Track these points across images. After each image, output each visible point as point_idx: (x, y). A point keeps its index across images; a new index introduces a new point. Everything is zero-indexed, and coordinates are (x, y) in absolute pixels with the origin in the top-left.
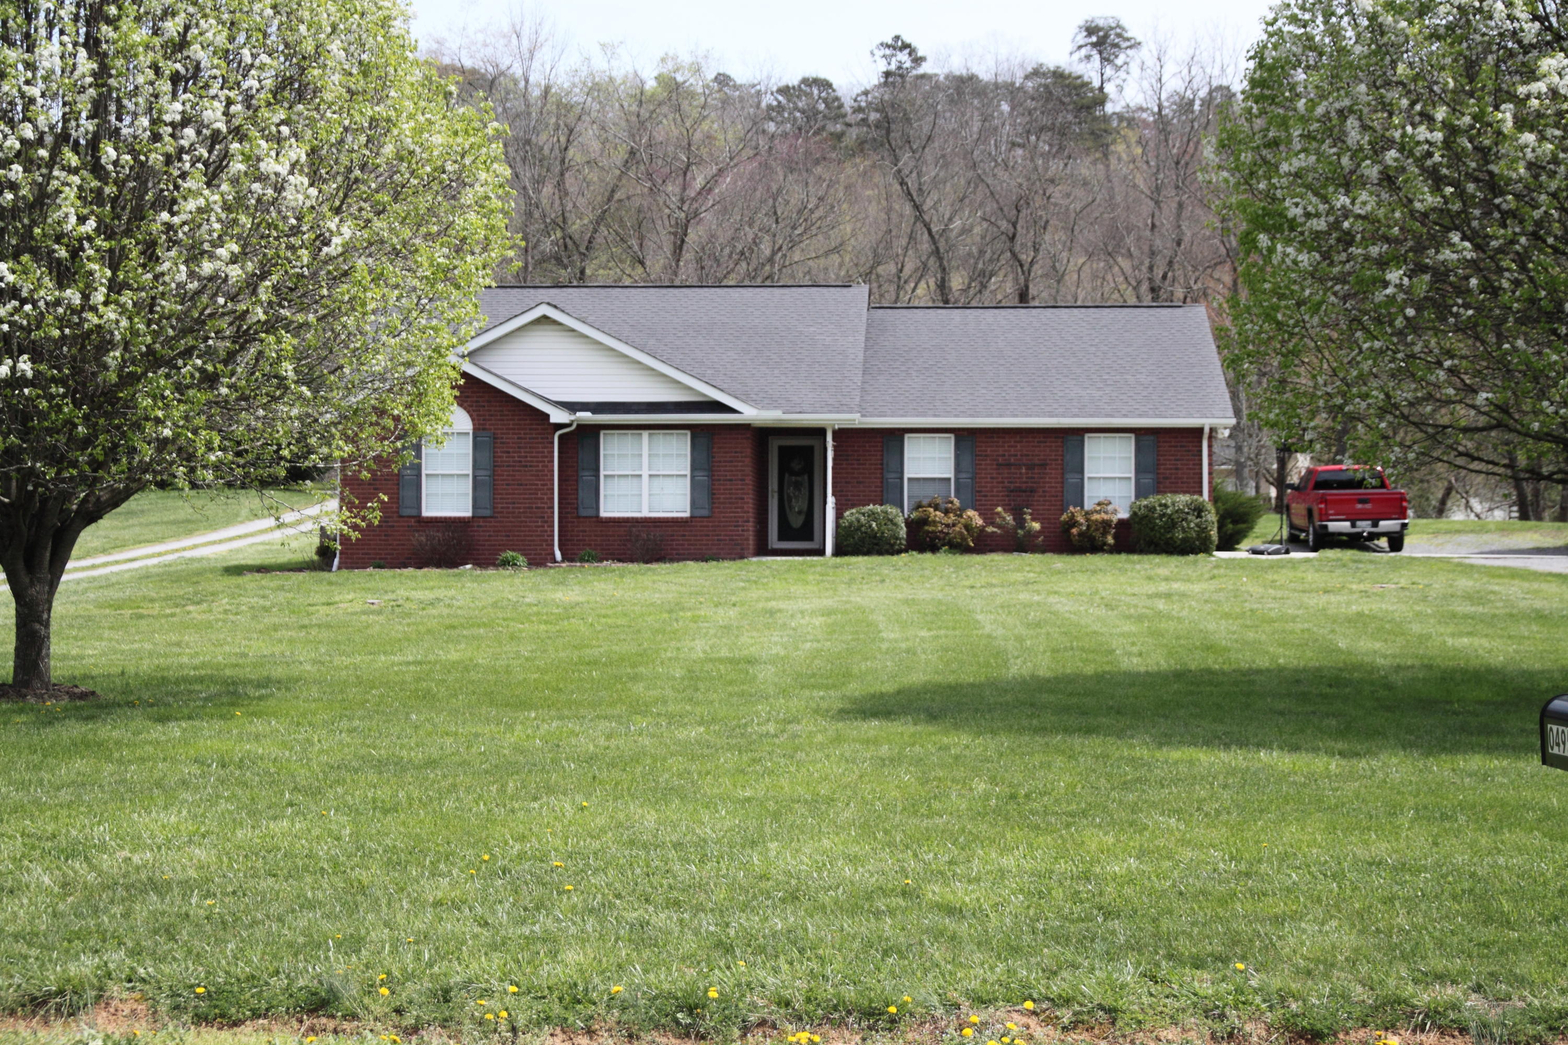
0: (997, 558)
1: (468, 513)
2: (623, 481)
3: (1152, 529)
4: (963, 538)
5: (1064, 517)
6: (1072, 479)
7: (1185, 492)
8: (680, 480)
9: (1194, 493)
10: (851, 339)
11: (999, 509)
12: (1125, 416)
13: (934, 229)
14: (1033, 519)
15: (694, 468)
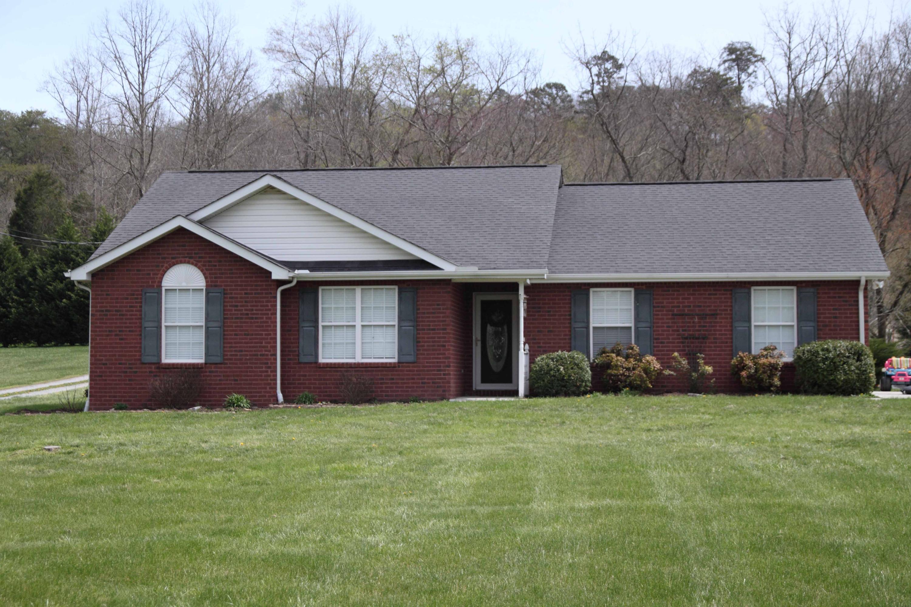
0: (673, 399)
1: (202, 361)
2: (339, 332)
3: (816, 372)
4: (643, 381)
5: (734, 361)
6: (740, 327)
7: (844, 338)
8: (390, 330)
9: (852, 339)
10: (543, 207)
11: (676, 354)
12: (788, 270)
13: (627, 157)
14: (706, 363)
15: (401, 319)
